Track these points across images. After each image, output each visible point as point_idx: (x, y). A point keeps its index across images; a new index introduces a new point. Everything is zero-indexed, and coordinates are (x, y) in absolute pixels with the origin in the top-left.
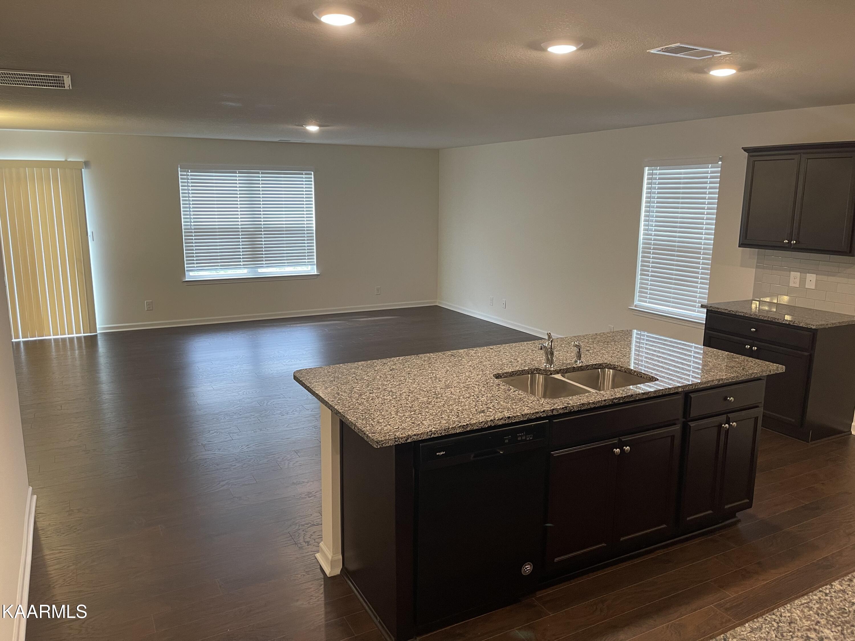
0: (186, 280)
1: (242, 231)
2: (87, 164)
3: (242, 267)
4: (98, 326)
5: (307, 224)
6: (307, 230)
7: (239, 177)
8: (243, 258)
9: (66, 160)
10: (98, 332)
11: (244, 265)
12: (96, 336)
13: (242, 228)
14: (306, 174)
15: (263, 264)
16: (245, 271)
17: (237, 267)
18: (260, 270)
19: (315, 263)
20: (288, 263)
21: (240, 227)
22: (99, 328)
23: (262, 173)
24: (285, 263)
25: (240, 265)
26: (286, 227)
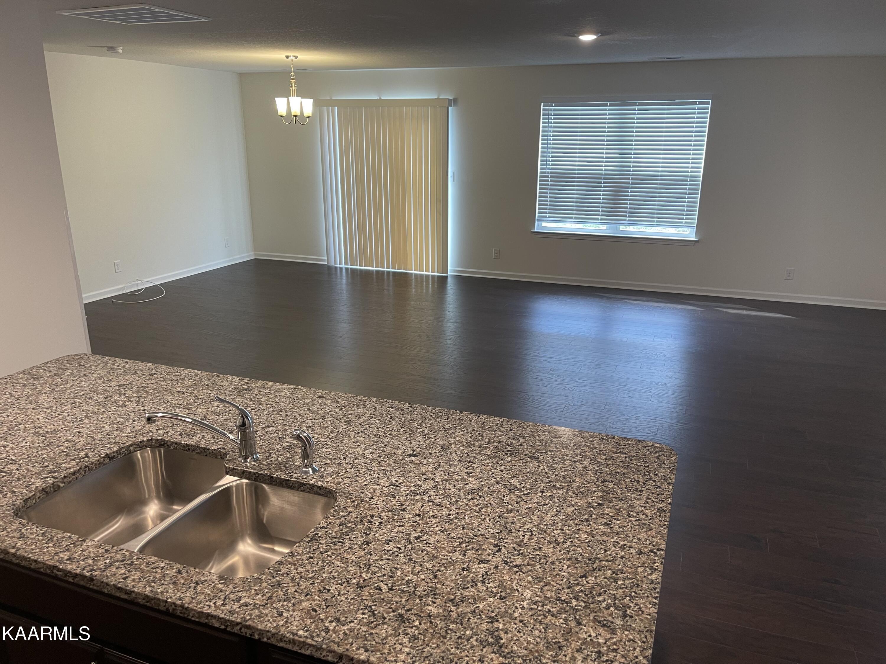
0: (536, 231)
1: (605, 178)
2: (454, 102)
3: (600, 221)
4: (449, 268)
5: (691, 172)
6: (691, 181)
7: (610, 110)
8: (602, 211)
9: (438, 98)
10: (449, 273)
11: (602, 219)
12: (447, 277)
13: (605, 174)
14: (700, 103)
15: (625, 220)
16: (604, 227)
17: (594, 221)
18: (622, 228)
19: (695, 225)
20: (657, 221)
21: (603, 172)
22: (451, 270)
23: (640, 105)
24: (653, 221)
25: (598, 219)
26: (661, 176)
